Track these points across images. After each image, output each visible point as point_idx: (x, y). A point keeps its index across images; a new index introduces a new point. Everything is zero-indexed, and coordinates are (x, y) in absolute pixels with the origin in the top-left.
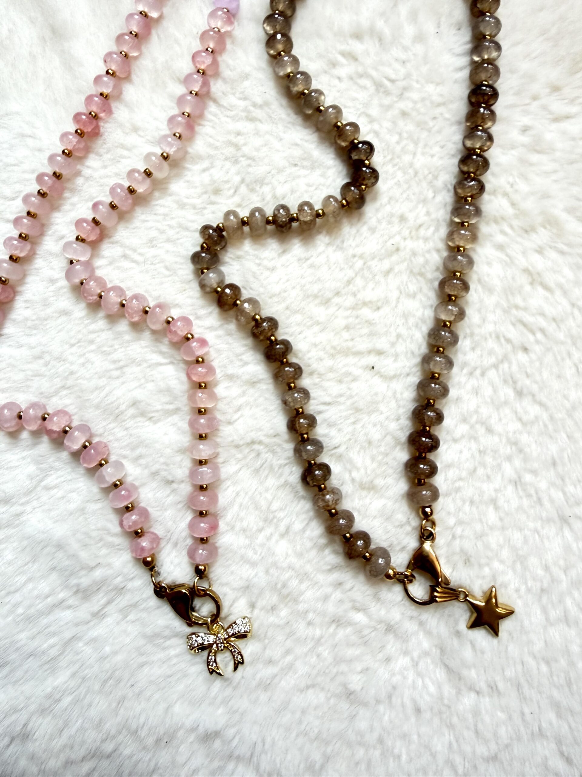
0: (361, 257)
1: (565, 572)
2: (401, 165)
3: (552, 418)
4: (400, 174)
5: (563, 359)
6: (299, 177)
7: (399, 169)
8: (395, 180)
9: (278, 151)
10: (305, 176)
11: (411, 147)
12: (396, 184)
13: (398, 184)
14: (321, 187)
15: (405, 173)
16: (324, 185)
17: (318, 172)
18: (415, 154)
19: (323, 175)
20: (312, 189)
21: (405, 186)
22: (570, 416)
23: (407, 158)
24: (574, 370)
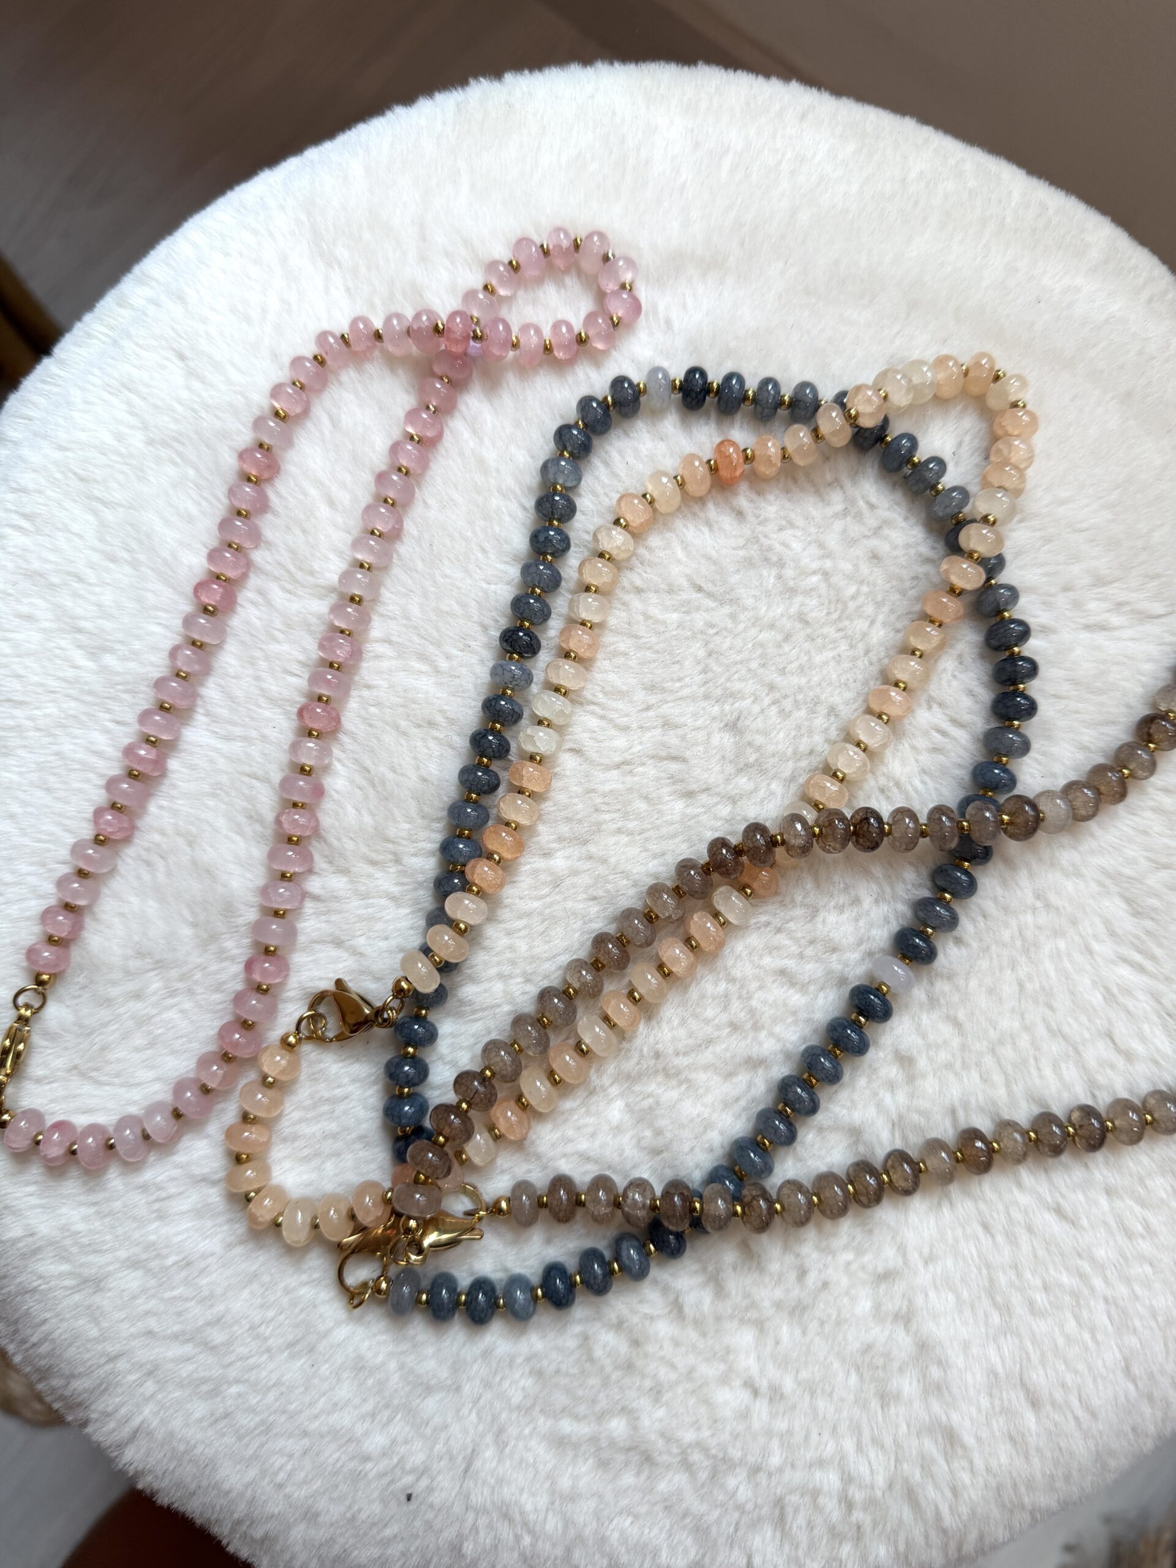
0: (758, 749)
1: (926, 1263)
2: (850, 632)
3: (964, 1047)
4: (843, 646)
5: (1001, 969)
6: (698, 609)
7: (845, 637)
8: (835, 653)
9: (679, 561)
10: (707, 610)
11: (870, 609)
12: (834, 658)
13: (838, 659)
14: (725, 634)
15: (852, 647)
16: (730, 632)
17: (727, 610)
18: (873, 622)
19: (733, 617)
20: (712, 631)
21: (846, 665)
22: (993, 1051)
23: (861, 625)
24: (1016, 988)
